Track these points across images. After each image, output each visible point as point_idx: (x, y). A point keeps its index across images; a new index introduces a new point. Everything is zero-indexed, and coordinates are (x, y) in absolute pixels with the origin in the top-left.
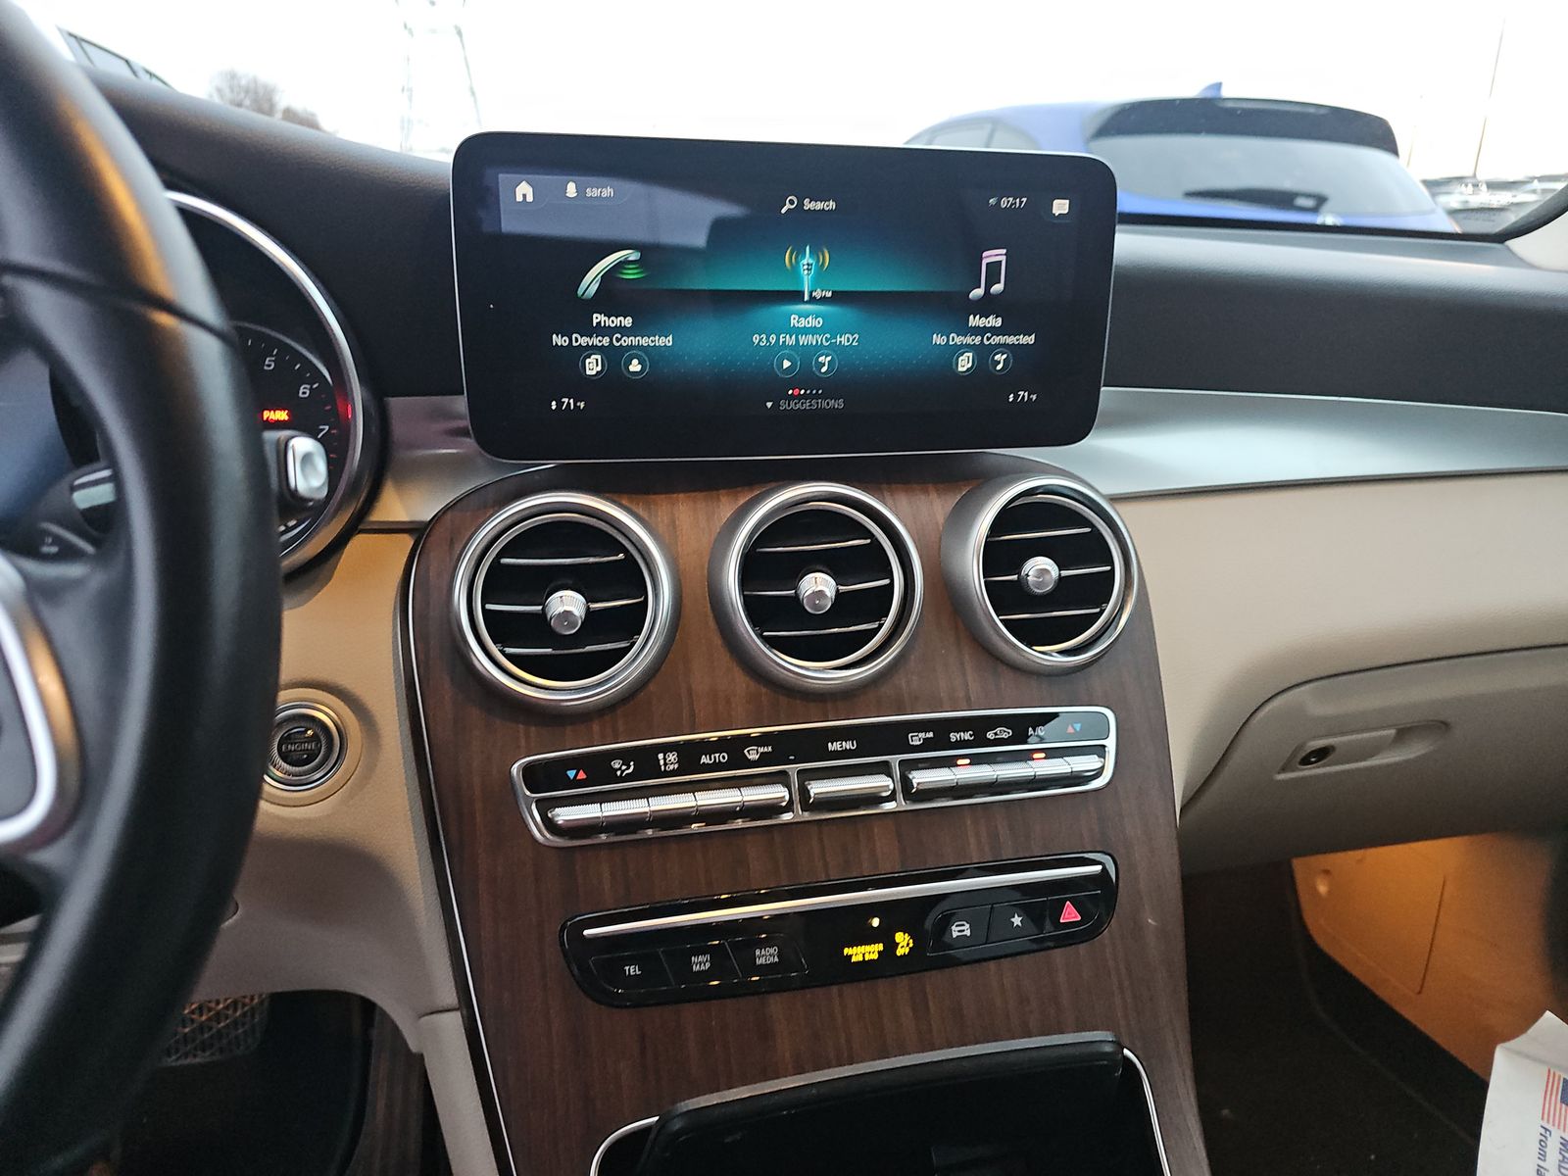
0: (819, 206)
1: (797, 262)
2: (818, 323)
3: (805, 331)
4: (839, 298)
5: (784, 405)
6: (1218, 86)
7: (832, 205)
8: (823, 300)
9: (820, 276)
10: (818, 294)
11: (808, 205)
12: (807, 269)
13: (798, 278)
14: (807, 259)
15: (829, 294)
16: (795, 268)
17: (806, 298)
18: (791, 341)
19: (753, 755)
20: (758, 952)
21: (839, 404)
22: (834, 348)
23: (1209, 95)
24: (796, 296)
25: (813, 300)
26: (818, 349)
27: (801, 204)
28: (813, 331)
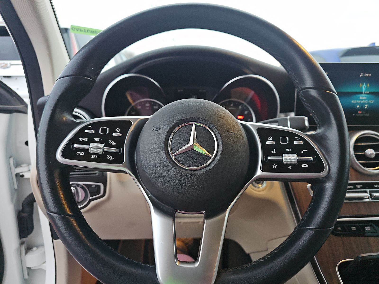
0: (368, 75)
1: (362, 86)
2: (366, 98)
3: (363, 100)
4: (370, 93)
5: (357, 115)
6: (374, 43)
7: (370, 75)
8: (367, 94)
9: (367, 89)
10: (366, 92)
11: (366, 75)
12: (364, 87)
13: (362, 89)
14: (364, 85)
15: (368, 92)
16: (362, 87)
17: (363, 93)
18: (359, 102)
19: (358, 187)
20: (366, 228)
21: (368, 115)
22: (368, 103)
23: (372, 46)
24: (361, 93)
25: (365, 94)
26: (365, 103)
27: (364, 75)
28: (364, 100)
